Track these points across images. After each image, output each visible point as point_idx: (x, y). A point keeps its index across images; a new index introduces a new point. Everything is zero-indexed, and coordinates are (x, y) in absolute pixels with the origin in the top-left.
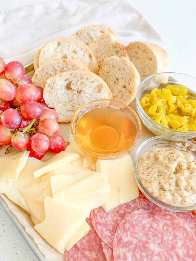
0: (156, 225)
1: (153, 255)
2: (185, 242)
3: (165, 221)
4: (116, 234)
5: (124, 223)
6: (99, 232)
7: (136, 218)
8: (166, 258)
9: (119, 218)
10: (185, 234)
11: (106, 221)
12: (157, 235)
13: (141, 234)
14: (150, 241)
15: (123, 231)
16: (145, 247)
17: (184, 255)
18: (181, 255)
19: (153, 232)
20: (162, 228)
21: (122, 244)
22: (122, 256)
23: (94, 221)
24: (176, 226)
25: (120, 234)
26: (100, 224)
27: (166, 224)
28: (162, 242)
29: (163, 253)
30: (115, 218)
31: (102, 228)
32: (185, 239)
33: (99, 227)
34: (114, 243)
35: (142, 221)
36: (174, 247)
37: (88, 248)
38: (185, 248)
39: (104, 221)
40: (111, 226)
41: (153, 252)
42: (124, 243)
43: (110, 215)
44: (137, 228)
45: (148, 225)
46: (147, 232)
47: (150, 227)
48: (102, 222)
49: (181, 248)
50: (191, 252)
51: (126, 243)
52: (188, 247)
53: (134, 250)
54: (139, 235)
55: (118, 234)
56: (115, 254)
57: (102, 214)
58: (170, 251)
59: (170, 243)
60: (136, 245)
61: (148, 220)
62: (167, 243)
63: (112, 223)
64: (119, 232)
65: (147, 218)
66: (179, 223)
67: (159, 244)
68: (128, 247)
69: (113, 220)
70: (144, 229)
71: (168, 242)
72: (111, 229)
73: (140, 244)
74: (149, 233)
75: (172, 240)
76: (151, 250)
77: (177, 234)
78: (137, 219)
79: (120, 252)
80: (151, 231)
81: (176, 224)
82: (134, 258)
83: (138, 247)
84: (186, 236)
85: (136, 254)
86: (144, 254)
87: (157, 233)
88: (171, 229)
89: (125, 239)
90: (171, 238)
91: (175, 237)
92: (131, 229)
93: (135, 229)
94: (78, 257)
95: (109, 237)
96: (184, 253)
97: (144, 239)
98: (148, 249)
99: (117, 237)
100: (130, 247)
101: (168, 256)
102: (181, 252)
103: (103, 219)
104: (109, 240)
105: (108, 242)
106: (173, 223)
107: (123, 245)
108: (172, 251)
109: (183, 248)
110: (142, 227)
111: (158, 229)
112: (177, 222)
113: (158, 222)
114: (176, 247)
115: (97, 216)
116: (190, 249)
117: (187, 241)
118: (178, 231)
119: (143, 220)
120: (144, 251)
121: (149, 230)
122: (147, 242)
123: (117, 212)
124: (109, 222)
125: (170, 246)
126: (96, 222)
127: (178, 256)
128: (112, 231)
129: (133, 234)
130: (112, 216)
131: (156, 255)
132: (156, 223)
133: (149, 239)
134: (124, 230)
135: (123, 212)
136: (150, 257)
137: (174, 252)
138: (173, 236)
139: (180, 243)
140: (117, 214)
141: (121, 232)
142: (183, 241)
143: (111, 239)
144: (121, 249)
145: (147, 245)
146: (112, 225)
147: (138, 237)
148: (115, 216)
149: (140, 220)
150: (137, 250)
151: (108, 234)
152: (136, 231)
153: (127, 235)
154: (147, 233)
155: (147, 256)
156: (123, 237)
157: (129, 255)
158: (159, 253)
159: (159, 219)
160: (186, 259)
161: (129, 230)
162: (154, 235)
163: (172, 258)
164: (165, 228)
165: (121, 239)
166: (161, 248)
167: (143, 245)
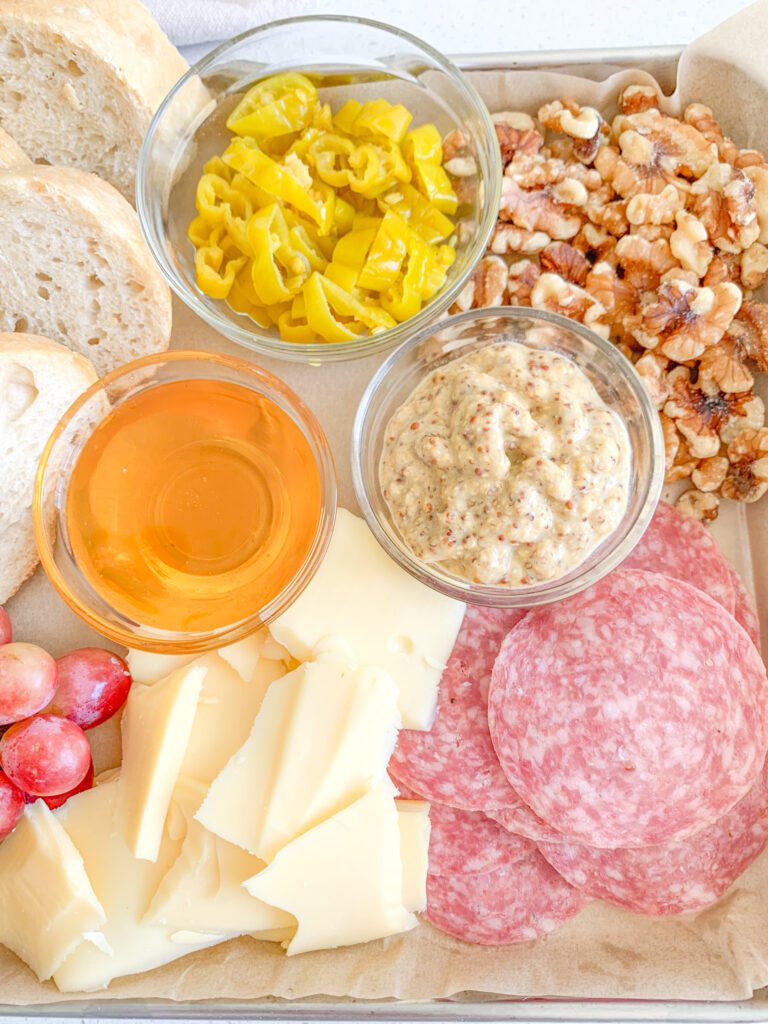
0: (577, 644)
1: (631, 727)
2: (680, 623)
3: (590, 612)
4: (503, 763)
5: (499, 718)
6: (458, 799)
7: (514, 676)
8: (664, 705)
9: (473, 713)
10: (665, 604)
11: (451, 753)
12: (600, 671)
13: (563, 705)
14: (597, 703)
15: (514, 742)
16: (597, 728)
17: (700, 659)
18: (695, 665)
19: (585, 673)
20: (598, 641)
21: (540, 776)
22: (563, 800)
23: (421, 785)
24: (627, 602)
25: (515, 755)
26: (441, 778)
27: (600, 620)
28: (625, 676)
29: (649, 699)
30: (463, 723)
31: (454, 782)
32: (674, 615)
33: (447, 788)
34: (517, 790)
35: (535, 667)
36: (663, 662)
37: (464, 853)
38: (689, 639)
39: (444, 760)
40: (472, 754)
41: (626, 721)
42: (542, 768)
43: (442, 728)
44: (539, 700)
45: (560, 664)
46: (572, 684)
47: (569, 664)
48: (439, 767)
49: (680, 648)
50: (709, 635)
51: (547, 761)
52: (693, 629)
53: (580, 760)
54: (559, 712)
55: (510, 759)
56: (541, 813)
57: (420, 748)
58: (661, 677)
59: (646, 659)
60: (573, 741)
61: (547, 648)
62: (638, 668)
63: (469, 744)
64: (506, 751)
65: (539, 646)
66: (629, 586)
67: (622, 688)
68: (559, 767)
69: (463, 732)
70: (560, 685)
71: (641, 663)
72: (480, 763)
73: (581, 730)
74: (579, 681)
75: (645, 649)
76: (617, 721)
77: (644, 620)
78: (520, 676)
79: (552, 796)
80: (579, 674)
81: (624, 595)
82: (594, 777)
83: (582, 744)
84: (671, 604)
85: (591, 764)
86: (609, 746)
87: (596, 664)
88: (622, 623)
89: (536, 755)
90: (639, 647)
91: (646, 631)
92: (527, 716)
93: (537, 708)
94: (460, 895)
95: (493, 784)
96: (694, 652)
97: (579, 709)
98: (608, 723)
99: (512, 770)
100: (564, 761)
101: (665, 696)
102: (688, 660)
103: (436, 756)
104: (501, 793)
105: (501, 800)
106: (613, 600)
107: (544, 772)
108: (666, 676)
109: (685, 644)
110: (550, 685)
111: (592, 651)
112: (623, 587)
113: (575, 632)
114: (668, 654)
115: (413, 765)
116: (703, 629)
117: (680, 616)
118: (643, 610)
119: (537, 661)
120: (604, 739)
121: (573, 676)
122: (592, 712)
123: (452, 701)
124: (458, 750)
125: (652, 667)
126: (426, 783)
127: (688, 674)
128: (487, 764)
129: (543, 725)
130: (450, 723)
131: (638, 720)
132: (573, 637)
133: (591, 698)
134: (513, 736)
135: (467, 684)
136: (627, 740)
137: (671, 672)
138: (641, 636)
139: (669, 639)
140: (457, 709)
141: (511, 747)
142: (673, 626)
143: (504, 786)
144: (548, 790)
145: (599, 717)
146: (473, 749)
147: (560, 721)
148: (456, 718)
149: (529, 668)
150: (585, 754)
151: (482, 781)
152: (543, 710)
153: (532, 742)
154: (575, 686)
155: (620, 743)
156: (527, 756)
157: (578, 783)
158: (641, 708)
159: (572, 618)
160: (709, 663)
161: (525, 724)
162: (596, 677)
163: (679, 691)
164: (606, 630)
165: (525, 764)
166: (636, 692)
167: (588, 726)
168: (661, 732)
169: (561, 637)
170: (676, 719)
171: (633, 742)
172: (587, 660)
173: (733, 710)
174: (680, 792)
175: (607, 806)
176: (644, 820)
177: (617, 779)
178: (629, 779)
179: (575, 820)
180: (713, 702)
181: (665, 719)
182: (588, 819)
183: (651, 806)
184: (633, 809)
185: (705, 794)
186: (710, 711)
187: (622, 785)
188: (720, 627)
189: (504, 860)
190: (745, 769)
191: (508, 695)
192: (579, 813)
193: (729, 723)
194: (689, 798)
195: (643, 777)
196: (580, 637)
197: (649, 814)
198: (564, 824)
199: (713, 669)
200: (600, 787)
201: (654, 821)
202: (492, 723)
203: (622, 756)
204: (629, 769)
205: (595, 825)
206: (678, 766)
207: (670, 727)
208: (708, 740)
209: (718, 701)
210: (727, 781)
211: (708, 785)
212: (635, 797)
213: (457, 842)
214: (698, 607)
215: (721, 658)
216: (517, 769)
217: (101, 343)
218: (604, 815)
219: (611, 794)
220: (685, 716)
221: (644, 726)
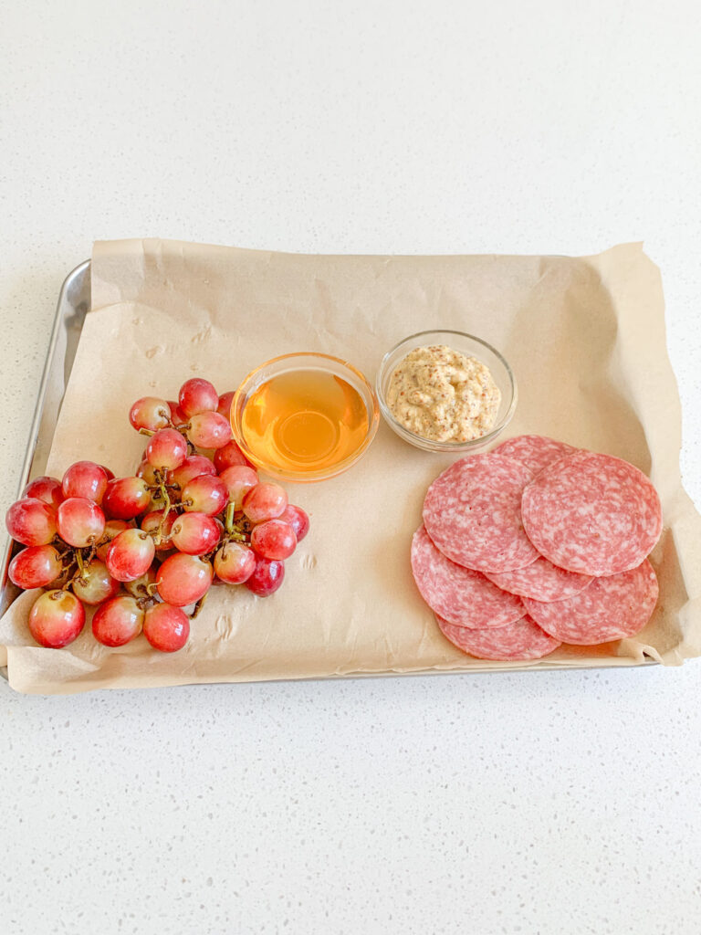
0: (560, 487)
1: (594, 517)
2: (605, 470)
3: (564, 473)
5: (529, 521)
7: (532, 502)
8: (607, 505)
10: (597, 464)
12: (573, 496)
13: (559, 512)
14: (575, 509)
15: (538, 532)
16: (578, 520)
17: (620, 484)
18: (618, 486)
19: (567, 497)
20: (570, 484)
21: (553, 545)
22: (567, 554)
24: (580, 466)
25: (540, 538)
27: (569, 475)
28: (586, 496)
32: (603, 467)
35: (542, 498)
36: (602, 487)
38: (612, 476)
41: (591, 516)
42: (554, 541)
44: (547, 511)
45: (554, 496)
47: (558, 495)
49: (609, 480)
51: (556, 538)
53: (571, 535)
54: (558, 516)
55: (538, 540)
56: (558, 563)
58: (603, 494)
59: (594, 488)
60: (567, 528)
61: (546, 490)
62: (592, 492)
64: (534, 537)
66: (580, 459)
67: (586, 501)
68: (561, 540)
70: (555, 504)
71: (591, 489)
74: (564, 501)
75: (592, 483)
76: (586, 516)
77: (589, 472)
78: (536, 502)
79: (561, 553)
80: (564, 499)
81: (578, 463)
82: (581, 542)
83: (571, 528)
85: (578, 537)
86: (585, 527)
87: (570, 493)
88: (579, 475)
89: (550, 536)
90: (589, 483)
91: (591, 476)
92: (542, 519)
93: (546, 515)
96: (615, 481)
97: (567, 513)
98: (581, 517)
100: (565, 537)
101: (607, 502)
102: (614, 484)
107: (555, 544)
108: (605, 492)
109: (611, 478)
110: (551, 504)
111: (568, 488)
114: (603, 484)
120: (582, 525)
121: (560, 500)
122: (573, 513)
125: (598, 491)
127: (615, 490)
129: (551, 522)
131: (596, 514)
132: (557, 485)
133: (572, 507)
134: (537, 529)
136: (593, 523)
137: (607, 491)
138: (589, 478)
139: (603, 478)
141: (537, 535)
142: (603, 472)
144: (559, 551)
145: (577, 515)
147: (558, 519)
149: (539, 498)
150: (574, 532)
152: (549, 516)
153: (547, 531)
154: (562, 504)
155: (590, 525)
156: (545, 537)
157: (573, 546)
158: (596, 508)
159: (555, 477)
160: (624, 484)
161: (542, 523)
162: (572, 498)
163: (613, 499)
164: (572, 479)
165: (545, 541)
166: (592, 502)
167: (573, 520)
168: (609, 519)
169: (551, 486)
170: (615, 511)
171: (596, 524)
172: (567, 492)
173: (641, 503)
174: (625, 545)
175: (590, 555)
176: (610, 560)
177: (592, 542)
178: (598, 542)
179: (574, 563)
180: (630, 501)
181: (610, 511)
182: (582, 561)
183: (612, 553)
184: (603, 555)
185: (638, 544)
186: (630, 505)
187: (595, 544)
188: (625, 468)
191: (531, 510)
192: (576, 559)
193: (641, 509)
194: (630, 547)
195: (605, 539)
196: (561, 484)
197: (612, 557)
198: (571, 565)
199: (627, 487)
200: (585, 546)
201: (615, 560)
202: (525, 525)
203: (592, 531)
204: (597, 536)
205: (585, 563)
206: (621, 533)
207: (612, 515)
208: (633, 519)
209: (633, 500)
210: (646, 536)
211: (638, 539)
212: (603, 549)
214: (613, 462)
215: (629, 481)
216: (542, 545)
218: (590, 559)
219: (590, 549)
220: (619, 509)
221: (599, 516)
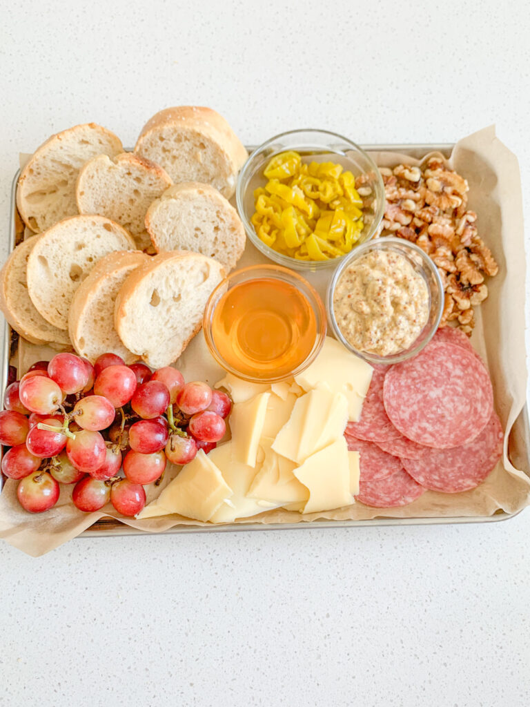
0: (415, 373)
1: (441, 400)
2: (453, 359)
3: (417, 360)
4: (393, 422)
5: (389, 404)
6: (377, 438)
7: (392, 388)
8: (452, 390)
9: (377, 405)
10: (446, 352)
11: (371, 422)
12: (426, 381)
13: (413, 396)
14: (426, 393)
15: (396, 413)
16: (428, 402)
17: (463, 371)
18: (461, 374)
19: (420, 382)
20: (423, 370)
21: (408, 424)
22: (419, 431)
23: (361, 436)
24: (431, 354)
25: (398, 418)
26: (369, 431)
27: (422, 363)
28: (435, 381)
29: (446, 389)
30: (374, 409)
31: (374, 432)
32: (450, 356)
33: (372, 435)
34: (401, 431)
35: (400, 383)
36: (449, 374)
37: (373, 472)
38: (457, 364)
39: (369, 425)
40: (380, 420)
41: (439, 398)
42: (409, 421)
43: (366, 413)
44: (404, 395)
45: (409, 381)
46: (415, 387)
47: (413, 380)
48: (367, 427)
49: (454, 368)
50: (464, 362)
51: (411, 417)
52: (458, 360)
53: (423, 415)
54: (412, 399)
55: (396, 420)
56: (412, 439)
57: (357, 422)
58: (449, 380)
59: (442, 374)
60: (420, 409)
61: (403, 376)
62: (440, 377)
63: (377, 417)
64: (394, 417)
65: (400, 376)
66: (431, 348)
67: (436, 386)
68: (415, 419)
69: (374, 413)
70: (411, 388)
71: (440, 375)
72: (383, 423)
73: (422, 404)
74: (418, 386)
75: (441, 370)
76: (435, 399)
77: (439, 360)
78: (395, 387)
79: (415, 430)
80: (417, 384)
81: (430, 352)
82: (430, 421)
83: (423, 409)
84: (448, 352)
85: (428, 416)
86: (434, 408)
87: (423, 378)
88: (431, 362)
89: (406, 416)
90: (439, 370)
91: (441, 364)
92: (400, 402)
93: (403, 398)
95: (390, 430)
96: (459, 369)
97: (420, 396)
98: (432, 400)
99: (397, 423)
100: (418, 417)
101: (452, 387)
102: (458, 372)
103: (365, 423)
104: (393, 433)
105: (394, 436)
106: (426, 354)
109: (456, 366)
110: (407, 389)
111: (421, 374)
113: (413, 369)
114: (450, 371)
115: (356, 429)
116: (462, 360)
117: (453, 356)
118: (438, 356)
119: (400, 381)
120: (431, 406)
121: (415, 385)
122: (425, 397)
123: (368, 402)
125: (445, 377)
126: (362, 434)
127: (459, 377)
128: (386, 423)
129: (407, 404)
130: (369, 410)
131: (443, 397)
132: (412, 371)
133: (424, 391)
134: (395, 410)
135: (373, 395)
136: (440, 405)
137: (452, 378)
138: (439, 366)
139: (450, 365)
140: (370, 405)
141: (396, 415)
142: (450, 360)
143: (393, 431)
144: (413, 428)
145: (428, 398)
146: (379, 418)
147: (413, 402)
148: (371, 408)
149: (398, 384)
150: (425, 413)
151: (385, 430)
152: (406, 399)
153: (404, 412)
154: (416, 388)
155: (438, 407)
156: (402, 417)
157: (424, 424)
158: (444, 392)
159: (411, 364)
160: (466, 372)
161: (399, 405)
162: (424, 383)
163: (457, 384)
164: (425, 366)
165: (402, 420)
166: (441, 387)
167: (424, 402)
168: (453, 401)
169: (408, 372)
170: (458, 395)
171: (444, 406)
172: (420, 378)
173: (478, 389)
174: (464, 423)
175: (437, 432)
176: (452, 436)
177: (439, 421)
178: (444, 420)
179: (425, 438)
180: (470, 387)
181: (453, 395)
182: (431, 437)
183: (454, 430)
184: (447, 432)
185: (473, 423)
186: (470, 391)
187: (441, 423)
188: (468, 359)
189: (390, 473)
190: (487, 411)
191: (391, 394)
192: (427, 435)
193: (477, 395)
194: (468, 425)
195: (449, 418)
197: (454, 433)
198: (422, 440)
199: (468, 374)
200: (433, 424)
201: (456, 436)
202: (386, 407)
203: (439, 411)
204: (443, 416)
205: (434, 439)
206: (462, 413)
207: (456, 399)
208: (471, 402)
209: (472, 387)
210: (481, 417)
211: (474, 419)
212: (447, 427)
213: (370, 467)
214: (459, 353)
215: (470, 370)
216: (400, 423)
217: (216, 255)
218: (437, 435)
219: (438, 427)
220: (461, 394)
221: (446, 399)
